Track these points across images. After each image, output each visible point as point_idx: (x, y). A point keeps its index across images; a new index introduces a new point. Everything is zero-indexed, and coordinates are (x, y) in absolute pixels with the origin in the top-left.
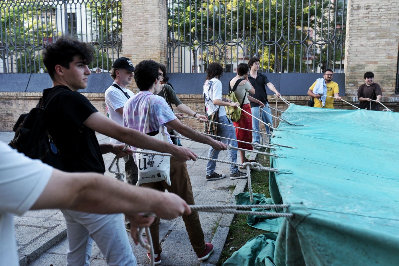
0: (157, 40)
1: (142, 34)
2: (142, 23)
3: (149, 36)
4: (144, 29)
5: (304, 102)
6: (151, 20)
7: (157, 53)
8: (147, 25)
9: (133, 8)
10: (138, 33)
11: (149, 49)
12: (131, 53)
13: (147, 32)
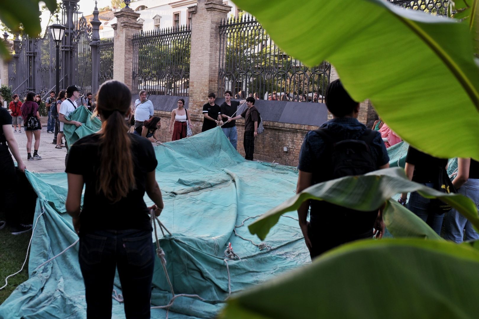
0: (207, 69)
1: (200, 64)
2: (200, 55)
3: (204, 66)
4: (201, 60)
5: (296, 130)
6: (206, 53)
7: (207, 81)
8: (203, 57)
9: (197, 43)
10: (198, 64)
11: (203, 77)
12: (194, 81)
13: (203, 63)
